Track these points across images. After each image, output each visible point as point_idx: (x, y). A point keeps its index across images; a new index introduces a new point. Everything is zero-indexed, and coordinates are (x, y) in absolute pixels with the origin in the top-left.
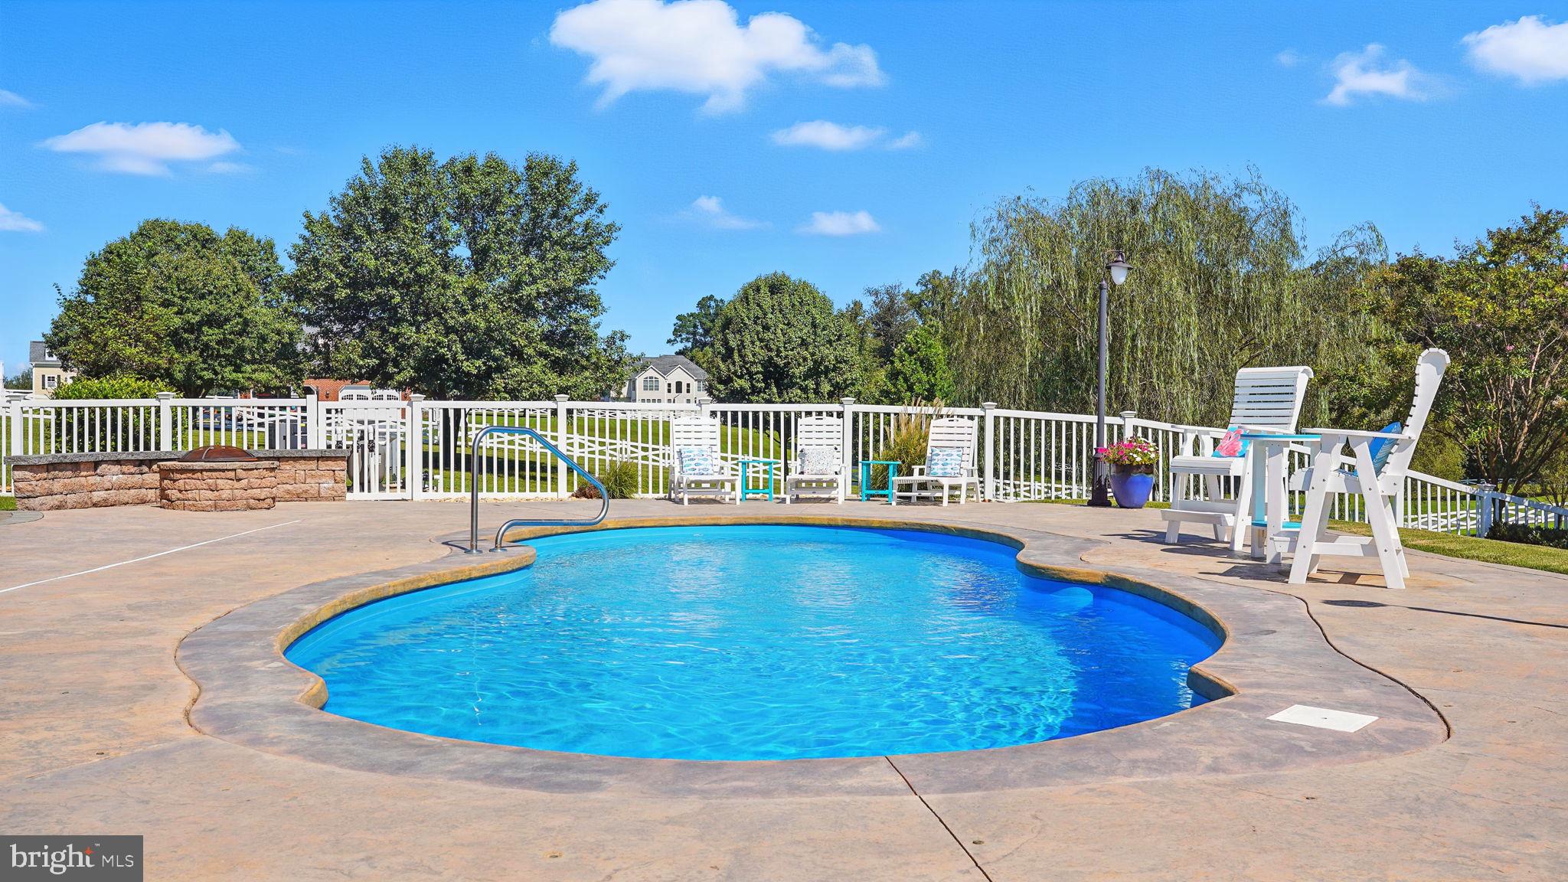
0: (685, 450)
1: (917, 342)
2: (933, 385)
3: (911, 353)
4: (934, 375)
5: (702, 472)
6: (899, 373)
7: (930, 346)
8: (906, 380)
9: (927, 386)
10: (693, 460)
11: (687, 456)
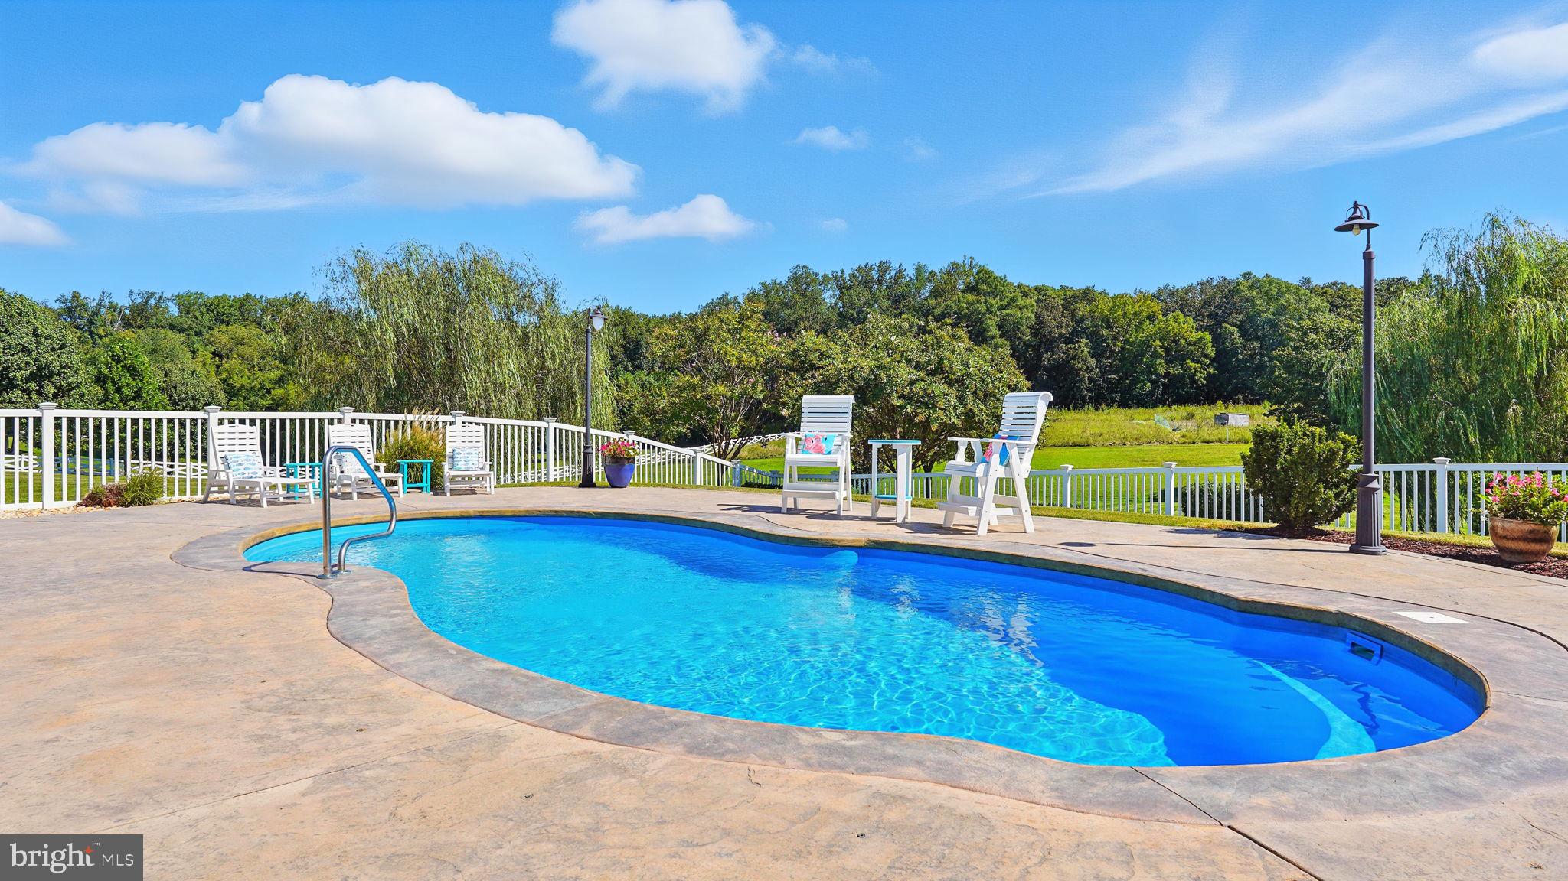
0: (230, 456)
1: (123, 352)
2: (140, 389)
3: (118, 361)
4: (141, 380)
5: (251, 475)
6: (106, 377)
7: (136, 357)
8: (114, 383)
9: (135, 389)
10: (241, 464)
11: (235, 462)
